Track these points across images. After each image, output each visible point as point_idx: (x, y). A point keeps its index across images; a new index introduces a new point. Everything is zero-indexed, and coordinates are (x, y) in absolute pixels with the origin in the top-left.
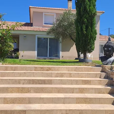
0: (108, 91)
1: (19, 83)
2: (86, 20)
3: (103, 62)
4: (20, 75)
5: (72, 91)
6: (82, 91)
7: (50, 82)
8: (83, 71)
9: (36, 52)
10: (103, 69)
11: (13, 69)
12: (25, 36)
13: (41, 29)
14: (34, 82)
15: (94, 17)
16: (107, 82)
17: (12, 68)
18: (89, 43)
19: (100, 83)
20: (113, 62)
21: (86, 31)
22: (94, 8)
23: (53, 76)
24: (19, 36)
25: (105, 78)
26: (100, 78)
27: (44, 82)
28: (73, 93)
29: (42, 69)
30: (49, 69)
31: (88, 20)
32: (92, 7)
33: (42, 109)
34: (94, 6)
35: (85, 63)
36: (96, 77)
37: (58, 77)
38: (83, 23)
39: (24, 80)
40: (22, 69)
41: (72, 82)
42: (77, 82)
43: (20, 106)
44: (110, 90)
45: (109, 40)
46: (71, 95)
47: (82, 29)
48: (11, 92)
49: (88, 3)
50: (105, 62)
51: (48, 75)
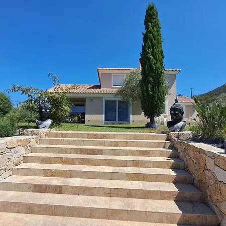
0: (170, 165)
1: (66, 152)
2: (151, 79)
3: (170, 128)
4: (69, 143)
5: (124, 164)
6: (136, 164)
7: (100, 152)
8: (144, 139)
9: (104, 115)
10: (168, 137)
11: (64, 136)
12: (92, 99)
13: (109, 90)
14: (82, 151)
15: (161, 76)
16: (170, 153)
17: (62, 134)
18: (156, 105)
19: (161, 154)
20: (181, 128)
21: (152, 91)
22: (161, 65)
23: (106, 144)
24: (85, 99)
25: (169, 148)
26: (164, 147)
27: (93, 152)
28: (125, 166)
29: (95, 136)
30: (103, 136)
31: (154, 80)
32: (158, 65)
33: (82, 186)
34: (161, 63)
35: (152, 129)
36: (159, 146)
37: (112, 146)
38: (149, 82)
39: (71, 149)
40: (73, 136)
41: (126, 153)
42: (133, 153)
43: (58, 180)
44: (173, 164)
45: (176, 101)
46: (121, 170)
47: (147, 90)
48: (55, 163)
49: (154, 60)
50: (172, 127)
51: (100, 144)
